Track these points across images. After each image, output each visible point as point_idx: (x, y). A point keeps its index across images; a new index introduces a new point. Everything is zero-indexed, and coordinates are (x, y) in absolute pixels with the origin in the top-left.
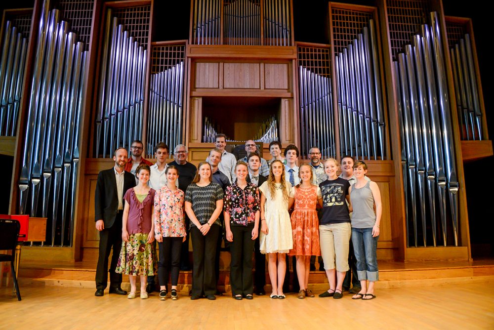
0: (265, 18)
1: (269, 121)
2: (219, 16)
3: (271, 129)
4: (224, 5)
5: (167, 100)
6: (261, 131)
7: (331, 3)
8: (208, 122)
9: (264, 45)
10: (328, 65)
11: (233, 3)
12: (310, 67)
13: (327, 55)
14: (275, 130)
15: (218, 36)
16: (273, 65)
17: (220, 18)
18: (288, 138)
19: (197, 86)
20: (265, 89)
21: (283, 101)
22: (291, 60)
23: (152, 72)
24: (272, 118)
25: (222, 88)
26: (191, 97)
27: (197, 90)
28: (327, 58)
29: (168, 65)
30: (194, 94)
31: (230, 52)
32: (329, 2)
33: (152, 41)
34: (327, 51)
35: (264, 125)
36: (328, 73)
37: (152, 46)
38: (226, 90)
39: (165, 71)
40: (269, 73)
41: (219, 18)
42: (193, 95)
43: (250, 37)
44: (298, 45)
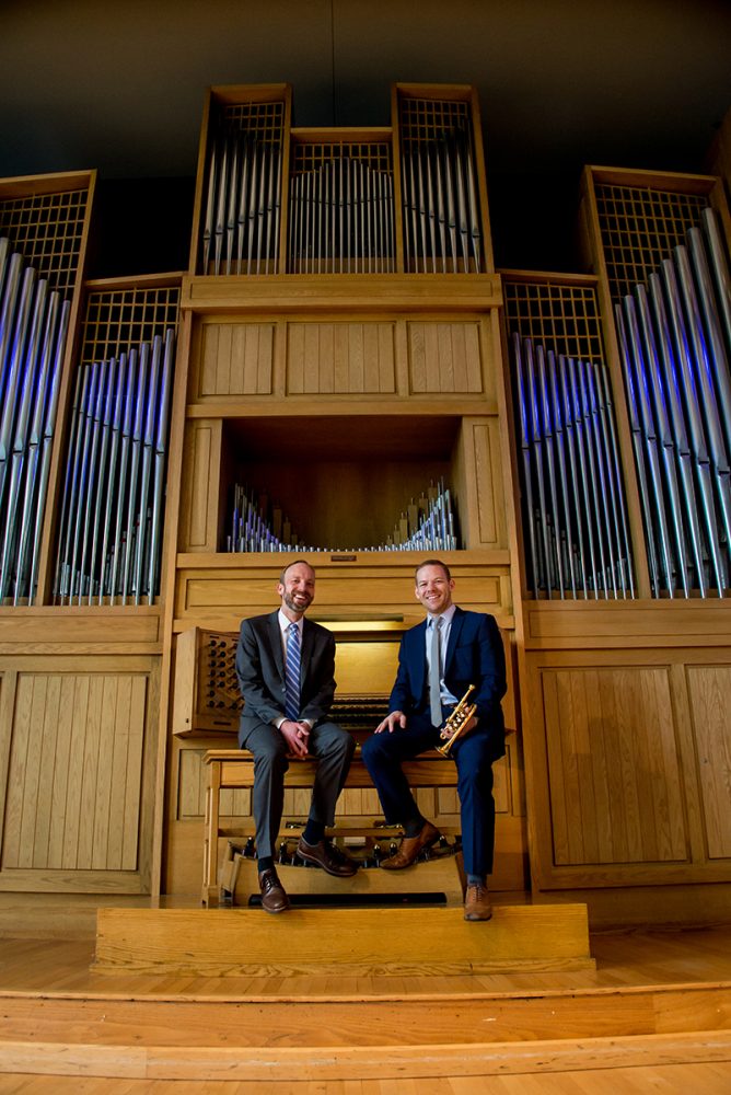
0: (407, 205)
1: (426, 497)
2: (278, 203)
3: (435, 516)
4: (291, 176)
5: (121, 436)
6: (403, 523)
7: (592, 168)
8: (245, 500)
9: (406, 271)
10: (593, 331)
11: (317, 169)
12: (543, 337)
13: (590, 304)
14: (447, 517)
15: (272, 256)
16: (433, 327)
17: (280, 207)
18: (488, 534)
19: (207, 390)
20: (411, 392)
21: (466, 426)
22: (486, 311)
23: (82, 360)
24: (435, 486)
25: (283, 392)
26: (189, 421)
27: (205, 400)
28: (591, 313)
29: (130, 342)
30: (197, 411)
31: (306, 293)
32: (587, 167)
33: (86, 277)
34: (588, 294)
35: (413, 509)
36: (596, 351)
37: (85, 291)
38: (294, 398)
39: (119, 358)
40: (423, 350)
41: (277, 209)
42: (195, 415)
43: (367, 256)
44: (504, 278)
